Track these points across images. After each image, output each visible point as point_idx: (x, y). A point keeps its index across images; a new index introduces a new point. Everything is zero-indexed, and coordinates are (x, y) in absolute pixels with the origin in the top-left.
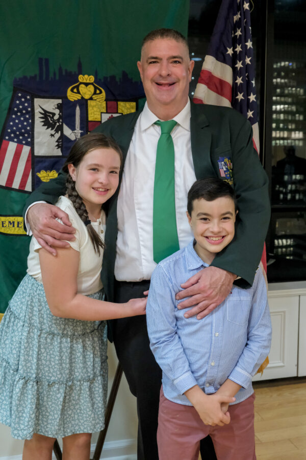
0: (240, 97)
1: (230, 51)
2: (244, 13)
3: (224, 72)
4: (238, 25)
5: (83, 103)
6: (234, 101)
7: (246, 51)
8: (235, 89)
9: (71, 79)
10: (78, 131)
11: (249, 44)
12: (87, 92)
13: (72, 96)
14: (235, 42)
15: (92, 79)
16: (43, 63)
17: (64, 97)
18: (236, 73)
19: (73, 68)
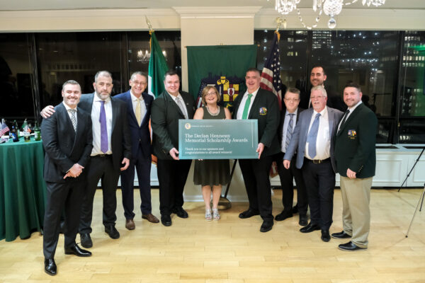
0: (275, 81)
1: (272, 66)
2: (277, 53)
3: (270, 73)
4: (275, 57)
5: (222, 85)
6: (273, 83)
7: (278, 66)
8: (274, 78)
9: (219, 78)
10: (220, 94)
11: (279, 63)
12: (223, 82)
13: (219, 83)
14: (274, 63)
15: (225, 78)
16: (210, 74)
17: (216, 84)
18: (274, 73)
19: (219, 74)
